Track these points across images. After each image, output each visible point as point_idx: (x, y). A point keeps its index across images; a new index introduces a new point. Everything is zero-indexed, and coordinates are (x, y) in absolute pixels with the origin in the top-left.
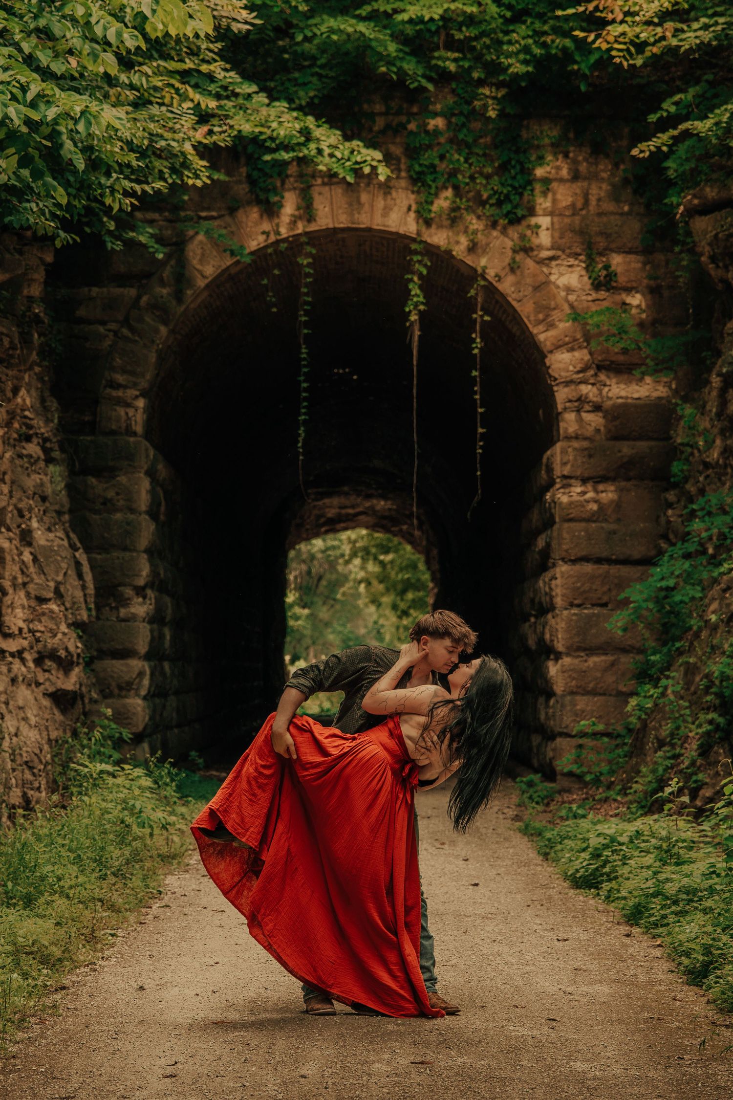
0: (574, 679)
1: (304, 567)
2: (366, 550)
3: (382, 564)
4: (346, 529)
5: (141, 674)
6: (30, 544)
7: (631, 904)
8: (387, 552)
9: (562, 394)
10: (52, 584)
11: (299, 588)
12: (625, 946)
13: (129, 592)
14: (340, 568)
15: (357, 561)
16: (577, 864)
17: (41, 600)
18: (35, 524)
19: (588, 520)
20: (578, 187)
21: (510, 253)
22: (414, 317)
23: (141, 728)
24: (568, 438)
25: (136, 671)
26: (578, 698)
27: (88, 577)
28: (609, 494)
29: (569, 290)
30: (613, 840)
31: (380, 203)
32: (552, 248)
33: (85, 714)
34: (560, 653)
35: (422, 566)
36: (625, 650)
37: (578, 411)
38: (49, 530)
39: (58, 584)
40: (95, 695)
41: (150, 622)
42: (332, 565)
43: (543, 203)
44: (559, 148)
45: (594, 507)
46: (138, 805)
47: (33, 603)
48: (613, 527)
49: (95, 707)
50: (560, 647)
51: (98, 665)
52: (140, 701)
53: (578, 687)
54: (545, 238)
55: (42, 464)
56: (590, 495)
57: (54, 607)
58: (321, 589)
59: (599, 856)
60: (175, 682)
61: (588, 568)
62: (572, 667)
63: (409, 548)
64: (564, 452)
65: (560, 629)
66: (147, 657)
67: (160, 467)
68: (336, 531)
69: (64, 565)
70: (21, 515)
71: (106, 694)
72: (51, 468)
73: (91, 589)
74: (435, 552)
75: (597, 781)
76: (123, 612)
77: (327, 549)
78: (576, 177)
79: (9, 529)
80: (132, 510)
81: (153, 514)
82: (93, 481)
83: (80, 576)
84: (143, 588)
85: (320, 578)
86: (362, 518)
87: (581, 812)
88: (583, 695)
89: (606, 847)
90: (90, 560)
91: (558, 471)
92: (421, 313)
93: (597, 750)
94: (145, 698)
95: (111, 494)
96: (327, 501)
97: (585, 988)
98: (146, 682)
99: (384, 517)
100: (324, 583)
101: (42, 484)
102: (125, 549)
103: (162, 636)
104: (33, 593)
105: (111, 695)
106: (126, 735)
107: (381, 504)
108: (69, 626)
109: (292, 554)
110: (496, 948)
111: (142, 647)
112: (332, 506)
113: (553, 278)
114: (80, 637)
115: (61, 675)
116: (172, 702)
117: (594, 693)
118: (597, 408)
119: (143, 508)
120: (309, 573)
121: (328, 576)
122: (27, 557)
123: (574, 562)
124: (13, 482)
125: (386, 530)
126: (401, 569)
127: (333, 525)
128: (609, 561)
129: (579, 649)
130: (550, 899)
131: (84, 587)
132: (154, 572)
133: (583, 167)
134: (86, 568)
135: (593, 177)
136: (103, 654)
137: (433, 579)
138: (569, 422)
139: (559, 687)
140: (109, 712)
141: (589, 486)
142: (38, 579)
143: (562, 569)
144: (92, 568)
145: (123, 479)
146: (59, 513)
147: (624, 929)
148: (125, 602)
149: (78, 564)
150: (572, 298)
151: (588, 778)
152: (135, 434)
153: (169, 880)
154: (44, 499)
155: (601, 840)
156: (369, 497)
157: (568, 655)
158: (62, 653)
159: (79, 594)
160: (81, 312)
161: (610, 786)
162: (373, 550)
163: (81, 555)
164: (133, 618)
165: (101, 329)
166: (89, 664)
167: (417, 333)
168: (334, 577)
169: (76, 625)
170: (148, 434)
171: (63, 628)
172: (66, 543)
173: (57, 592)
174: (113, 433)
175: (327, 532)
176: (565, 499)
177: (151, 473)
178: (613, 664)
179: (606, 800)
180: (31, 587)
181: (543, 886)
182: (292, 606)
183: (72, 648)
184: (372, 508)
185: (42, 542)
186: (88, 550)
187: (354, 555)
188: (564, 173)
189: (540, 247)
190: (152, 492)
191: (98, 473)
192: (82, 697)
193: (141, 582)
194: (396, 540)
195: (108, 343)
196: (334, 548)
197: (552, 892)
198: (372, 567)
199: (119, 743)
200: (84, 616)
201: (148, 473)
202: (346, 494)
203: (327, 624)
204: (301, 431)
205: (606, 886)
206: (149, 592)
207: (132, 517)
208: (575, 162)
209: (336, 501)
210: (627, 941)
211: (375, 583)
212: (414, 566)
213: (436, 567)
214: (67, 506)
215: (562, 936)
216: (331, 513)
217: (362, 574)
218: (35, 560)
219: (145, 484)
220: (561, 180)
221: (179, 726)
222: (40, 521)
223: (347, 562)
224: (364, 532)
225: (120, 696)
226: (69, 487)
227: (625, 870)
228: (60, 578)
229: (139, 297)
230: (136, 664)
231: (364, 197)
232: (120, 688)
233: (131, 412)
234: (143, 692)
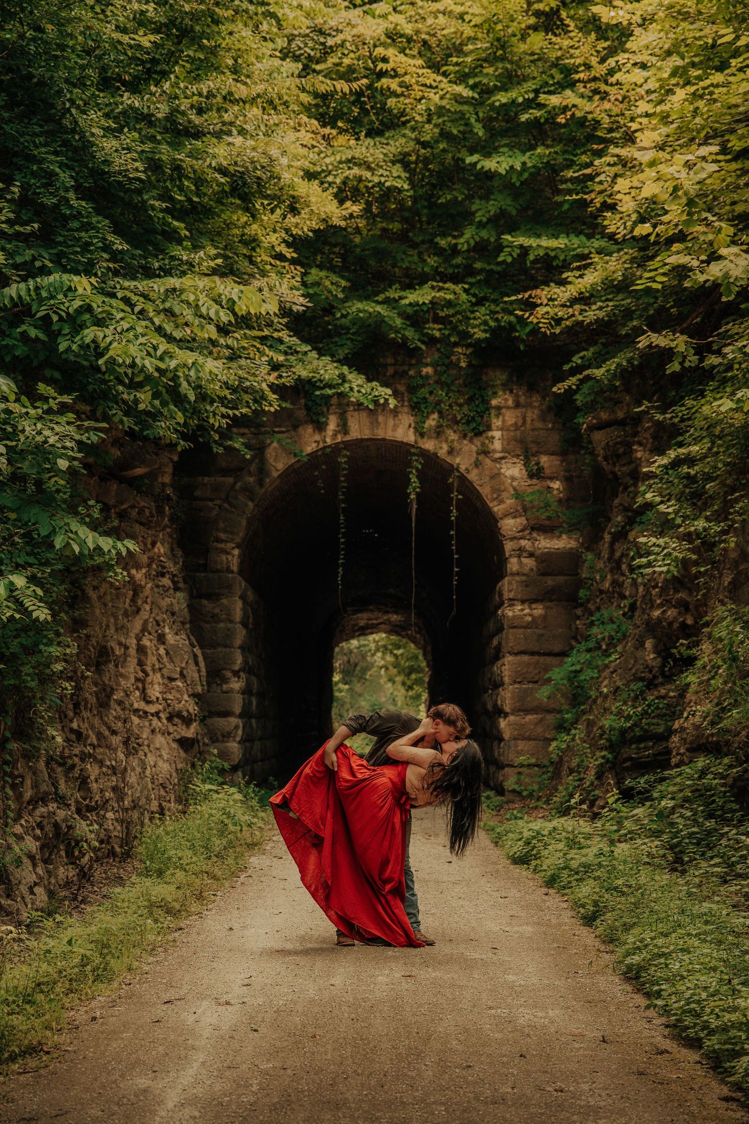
0: (516, 730)
1: (345, 658)
2: (385, 647)
3: (395, 655)
4: (372, 633)
5: (237, 727)
6: (164, 643)
7: (549, 873)
8: (399, 648)
9: (509, 546)
10: (178, 669)
11: (342, 672)
12: (544, 901)
13: (229, 674)
14: (369, 659)
15: (379, 654)
16: (515, 849)
17: (171, 679)
18: (167, 630)
19: (526, 627)
20: (518, 412)
21: (475, 455)
22: (413, 496)
23: (237, 761)
24: (512, 574)
25: (234, 725)
26: (519, 742)
27: (202, 664)
28: (539, 610)
29: (513, 479)
30: (538, 833)
31: (391, 422)
32: (502, 452)
33: (200, 753)
34: (508, 713)
35: (421, 657)
36: (549, 711)
37: (519, 557)
38: (176, 634)
39: (182, 668)
40: (206, 741)
41: (243, 693)
42: (364, 657)
43: (497, 422)
44: (506, 387)
45: (530, 619)
46: (232, 811)
47: (166, 681)
48: (542, 632)
49: (206, 748)
50: (507, 709)
51: (209, 721)
52: (236, 745)
53: (519, 735)
54: (497, 445)
55: (172, 591)
56: (527, 611)
57: (179, 684)
58: (357, 672)
59: (529, 843)
60: (259, 732)
61: (526, 658)
62: (515, 722)
63: (412, 645)
64: (510, 583)
65: (507, 698)
66: (241, 716)
67: (249, 593)
68: (365, 634)
69: (186, 657)
70: (158, 625)
71: (214, 740)
72: (178, 594)
73: (204, 673)
74: (429, 648)
75: (531, 795)
76: (225, 687)
77: (360, 646)
78: (517, 405)
79: (150, 634)
80: (231, 621)
81: (244, 624)
82: (205, 602)
83: (197, 664)
84: (238, 671)
85: (356, 665)
86: (382, 626)
87: (519, 815)
88: (522, 740)
89: (534, 837)
90: (203, 654)
91: (506, 595)
92: (417, 494)
93: (530, 776)
94: (239, 743)
95: (217, 611)
96: (359, 615)
97: (516, 928)
98: (240, 732)
99: (396, 626)
100: (358, 668)
101: (172, 604)
102: (226, 646)
103: (250, 703)
104: (166, 675)
105: (217, 741)
106: (227, 766)
107: (394, 618)
108: (189, 696)
109: (337, 650)
110: (461, 902)
111: (238, 710)
112: (362, 619)
113: (503, 471)
114: (197, 703)
115: (184, 727)
116: (257, 745)
117: (529, 739)
118: (531, 555)
119: (238, 620)
120: (349, 662)
121: (361, 664)
122: (162, 651)
123: (516, 654)
124: (152, 603)
125: (398, 634)
126: (408, 660)
127: (364, 631)
128: (539, 654)
129: (520, 710)
130: (497, 871)
131: (199, 671)
132: (245, 662)
133: (522, 399)
134: (201, 659)
135: (528, 405)
136: (211, 714)
137: (428, 666)
138: (513, 564)
139: (506, 736)
140: (215, 751)
141: (526, 606)
142: (169, 666)
143: (509, 659)
144: (205, 659)
145: (224, 601)
146: (183, 623)
147: (544, 890)
148: (226, 681)
149: (195, 656)
150: (515, 484)
151: (525, 793)
152: (232, 572)
153: (253, 859)
154: (173, 614)
155: (531, 833)
156: (386, 612)
157: (512, 714)
158: (185, 714)
159: (196, 675)
160: (198, 493)
161: (539, 798)
162: (390, 647)
163: (197, 650)
164: (232, 691)
165: (211, 504)
166: (202, 720)
167: (415, 506)
168: (365, 664)
169: (194, 695)
170: (241, 572)
171: (186, 697)
172: (187, 642)
173: (182, 675)
174: (218, 571)
175: (359, 635)
176: (510, 614)
177: (243, 597)
178: (541, 720)
179: (536, 808)
180: (165, 671)
181: (493, 863)
182: (337, 683)
183: (191, 711)
184: (388, 620)
185: (172, 642)
186: (202, 647)
187: (377, 650)
188: (510, 402)
189: (494, 451)
190: (244, 610)
191: (209, 597)
192: (198, 741)
193: (237, 668)
194: (404, 641)
195: (215, 513)
196: (365, 646)
197: (499, 867)
198: (389, 658)
199: (222, 772)
200: (199, 689)
201: (241, 597)
202: (372, 611)
203: (360, 695)
204: (340, 570)
205: (534, 863)
206: (242, 674)
207: (230, 625)
208: (517, 396)
209: (365, 615)
210: (546, 898)
211: (391, 668)
212: (416, 657)
213: (430, 658)
214: (188, 619)
215: (504, 895)
216: (362, 623)
217: (382, 663)
218: (167, 653)
219: (239, 604)
220: (508, 408)
221: (262, 760)
222: (171, 628)
223: (373, 655)
224: (384, 635)
225: (223, 741)
226: (190, 607)
227: (546, 852)
228: (183, 665)
229: (235, 483)
230: (233, 721)
231: (381, 419)
232: (223, 736)
233: (230, 558)
234: (238, 739)
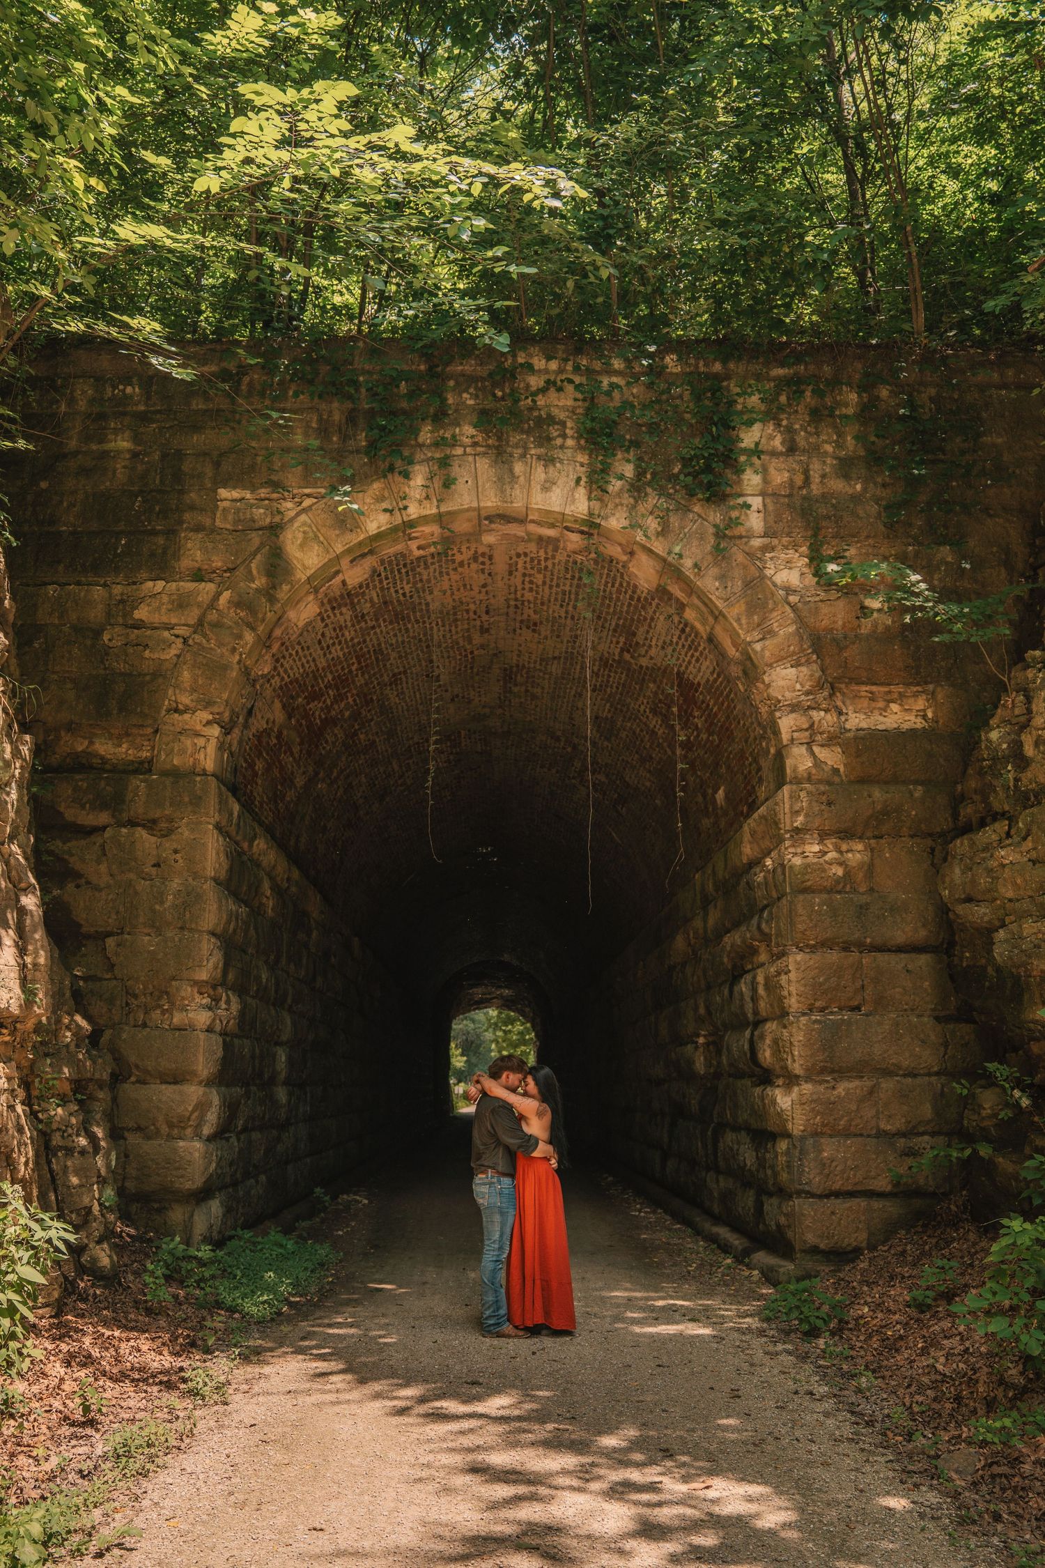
0: (818, 1113)
5: (204, 1105)
9: (787, 723)
13: (186, 989)
19: (830, 891)
20: (793, 462)
21: (712, 540)
24: (797, 781)
25: (197, 1100)
26: (825, 1141)
28: (857, 853)
29: (789, 590)
31: (539, 474)
32: (765, 535)
34: (797, 1077)
36: (887, 1073)
37: (809, 745)
43: (751, 480)
44: (771, 415)
45: (840, 872)
48: (864, 899)
50: (796, 1068)
52: (200, 1146)
53: (824, 1125)
54: (755, 522)
56: (832, 855)
61: (834, 956)
62: (815, 1097)
64: (794, 797)
65: (796, 1043)
66: (215, 1081)
71: (149, 1134)
76: (178, 1017)
78: (792, 449)
80: (195, 875)
82: (142, 834)
84: (210, 985)
88: (831, 1136)
91: (787, 822)
94: (208, 1141)
95: (167, 852)
98: (213, 1115)
102: (184, 928)
105: (158, 1134)
111: (203, 1068)
113: (768, 572)
117: (847, 1134)
118: (832, 740)
119: (210, 872)
123: (813, 949)
128: (862, 947)
129: (823, 1071)
132: (225, 964)
133: (801, 439)
135: (815, 450)
138: (799, 761)
139: (797, 1126)
141: (829, 843)
143: (796, 959)
145: (184, 832)
148: (181, 1003)
150: (792, 599)
152: (203, 773)
157: (808, 1079)
160: (142, 614)
164: (191, 1026)
165: (167, 635)
170: (222, 773)
174: (174, 772)
176: (797, 861)
178: (871, 1092)
188: (777, 443)
189: (750, 535)
191: (150, 824)
193: (205, 976)
195: (173, 652)
201: (219, 826)
206: (217, 990)
207: (195, 884)
208: (789, 430)
220: (774, 454)
225: (171, 1137)
229: (218, 594)
230: (194, 1092)
231: (518, 468)
232: (171, 1126)
233: (201, 742)
234: (207, 1131)
